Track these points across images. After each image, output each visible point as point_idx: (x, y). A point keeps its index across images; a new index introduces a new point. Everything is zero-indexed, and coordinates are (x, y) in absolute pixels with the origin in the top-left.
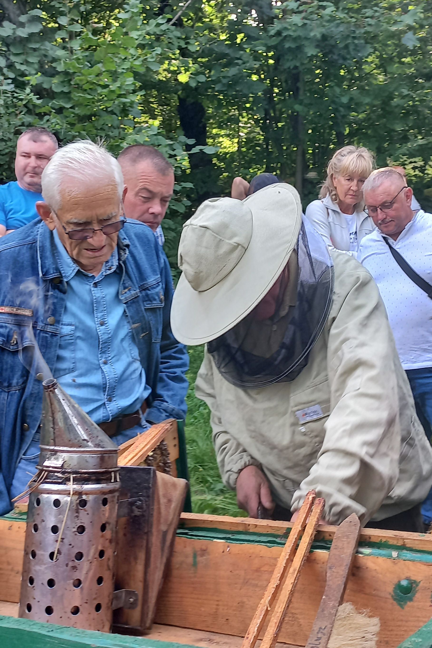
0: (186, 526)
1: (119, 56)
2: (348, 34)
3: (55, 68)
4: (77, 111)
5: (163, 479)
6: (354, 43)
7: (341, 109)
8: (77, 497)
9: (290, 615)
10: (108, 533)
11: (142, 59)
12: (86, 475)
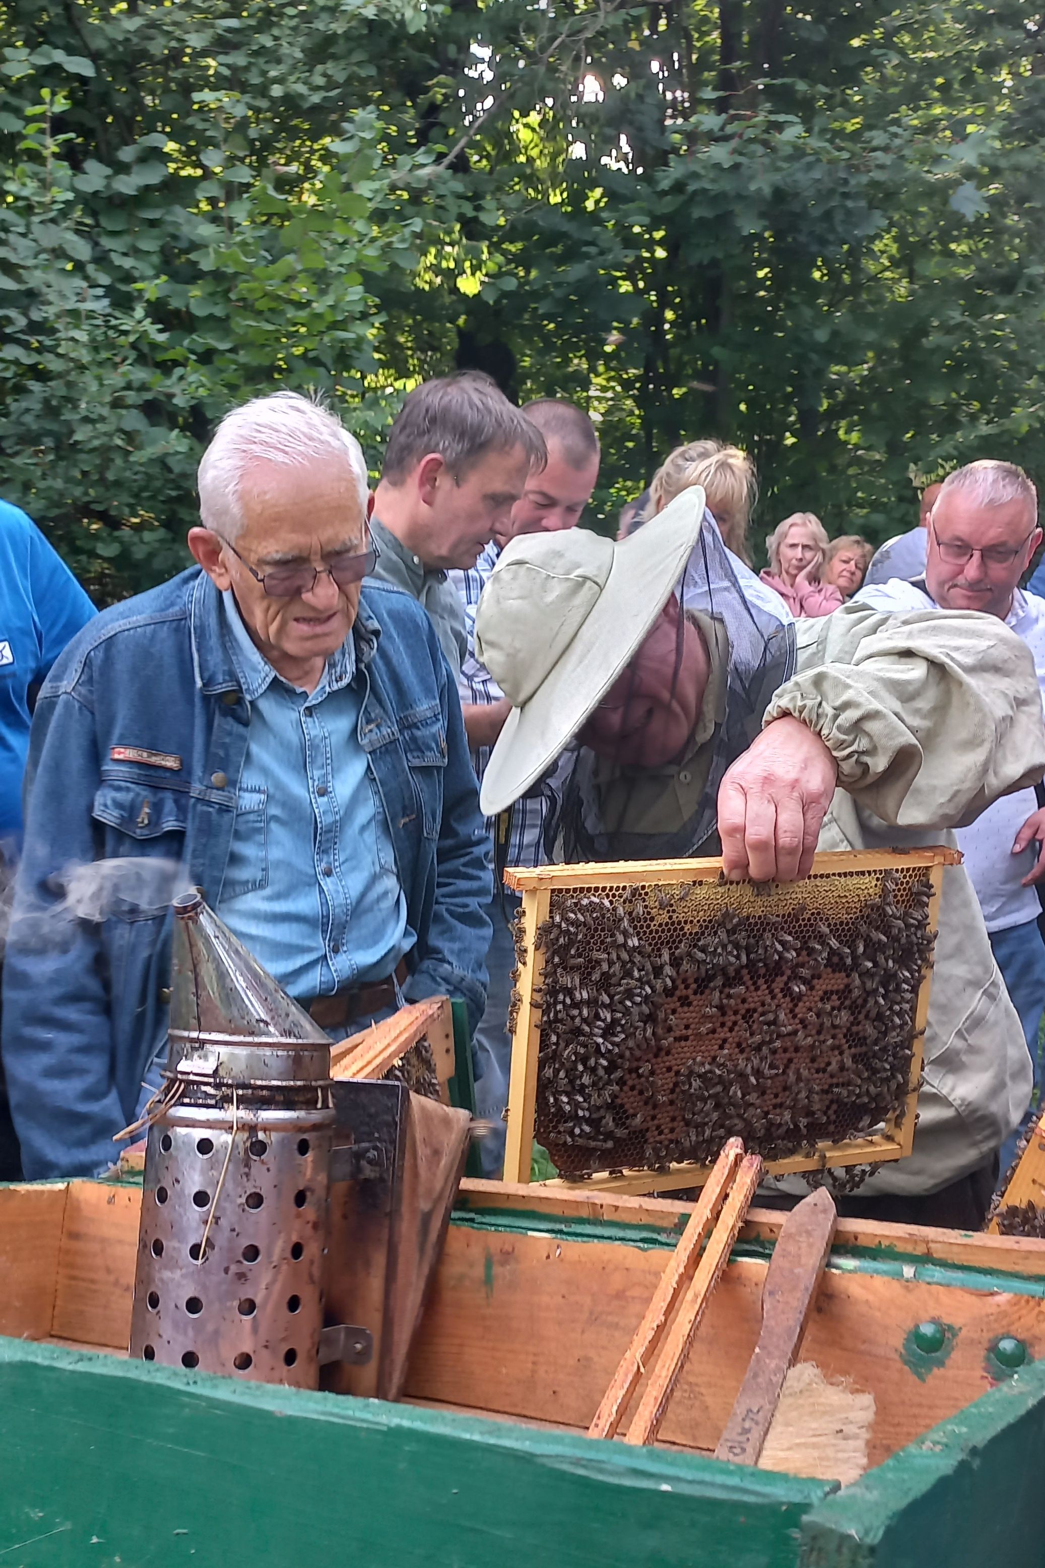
0: (470, 1206)
1: (333, 236)
2: (831, 185)
3: (195, 264)
4: (243, 357)
5: (423, 1108)
6: (844, 207)
7: (814, 356)
8: (246, 1135)
9: (686, 1387)
10: (309, 1210)
11: (380, 243)
12: (265, 1093)
